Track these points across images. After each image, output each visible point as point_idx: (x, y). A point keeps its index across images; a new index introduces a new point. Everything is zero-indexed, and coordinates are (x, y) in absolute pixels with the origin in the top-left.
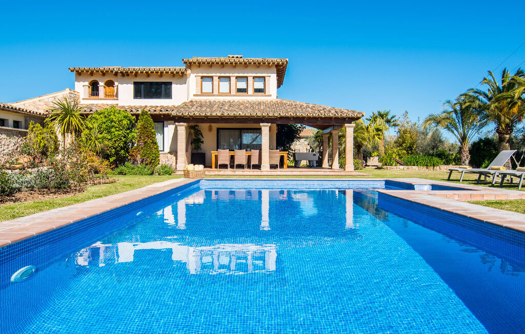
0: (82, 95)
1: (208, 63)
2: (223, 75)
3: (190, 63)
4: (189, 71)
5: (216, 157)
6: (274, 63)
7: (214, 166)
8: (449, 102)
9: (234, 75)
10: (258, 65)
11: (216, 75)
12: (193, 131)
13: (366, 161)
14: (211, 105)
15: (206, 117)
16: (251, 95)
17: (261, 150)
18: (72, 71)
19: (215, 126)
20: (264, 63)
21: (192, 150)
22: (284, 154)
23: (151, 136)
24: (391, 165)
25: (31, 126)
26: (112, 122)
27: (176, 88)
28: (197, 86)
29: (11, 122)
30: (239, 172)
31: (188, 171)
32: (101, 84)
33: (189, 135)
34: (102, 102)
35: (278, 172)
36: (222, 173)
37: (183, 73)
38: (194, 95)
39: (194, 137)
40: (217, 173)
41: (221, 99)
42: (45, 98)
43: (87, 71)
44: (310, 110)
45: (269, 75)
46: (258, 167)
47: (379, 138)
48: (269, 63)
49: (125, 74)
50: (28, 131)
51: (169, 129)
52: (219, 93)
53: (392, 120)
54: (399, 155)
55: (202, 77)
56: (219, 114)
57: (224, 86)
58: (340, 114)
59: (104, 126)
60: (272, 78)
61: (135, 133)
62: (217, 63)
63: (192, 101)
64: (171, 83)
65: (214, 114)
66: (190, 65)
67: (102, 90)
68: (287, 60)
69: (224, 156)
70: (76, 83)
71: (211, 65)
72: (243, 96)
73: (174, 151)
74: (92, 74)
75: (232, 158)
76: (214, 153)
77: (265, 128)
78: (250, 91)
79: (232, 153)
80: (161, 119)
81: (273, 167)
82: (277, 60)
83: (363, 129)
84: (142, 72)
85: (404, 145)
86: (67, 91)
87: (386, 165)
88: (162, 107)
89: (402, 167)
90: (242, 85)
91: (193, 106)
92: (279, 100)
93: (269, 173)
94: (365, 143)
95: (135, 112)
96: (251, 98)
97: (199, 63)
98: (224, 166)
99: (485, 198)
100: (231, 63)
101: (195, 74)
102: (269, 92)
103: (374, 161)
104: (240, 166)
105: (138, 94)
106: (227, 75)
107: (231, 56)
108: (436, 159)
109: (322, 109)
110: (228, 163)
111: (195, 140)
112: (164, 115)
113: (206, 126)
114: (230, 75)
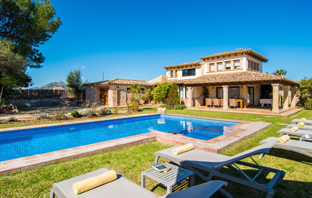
0: (168, 77)
2: (219, 62)
4: (204, 62)
6: (245, 52)
9: (224, 61)
11: (216, 62)
12: (204, 89)
14: (214, 77)
16: (232, 70)
19: (215, 87)
20: (240, 53)
22: (240, 101)
27: (197, 71)
28: (208, 68)
32: (174, 72)
34: (174, 79)
38: (206, 73)
39: (205, 92)
41: (219, 73)
43: (170, 68)
45: (242, 58)
50: (145, 91)
52: (218, 70)
55: (210, 64)
57: (220, 67)
60: (244, 59)
64: (195, 69)
67: (174, 74)
68: (250, 49)
69: (209, 101)
70: (166, 72)
72: (228, 71)
75: (213, 102)
77: (225, 88)
78: (232, 68)
82: (246, 50)
86: (162, 76)
90: (228, 65)
96: (232, 72)
97: (209, 58)
101: (207, 63)
102: (242, 67)
105: (184, 75)
107: (236, 50)
112: (182, 84)
113: (211, 87)
114: (222, 61)
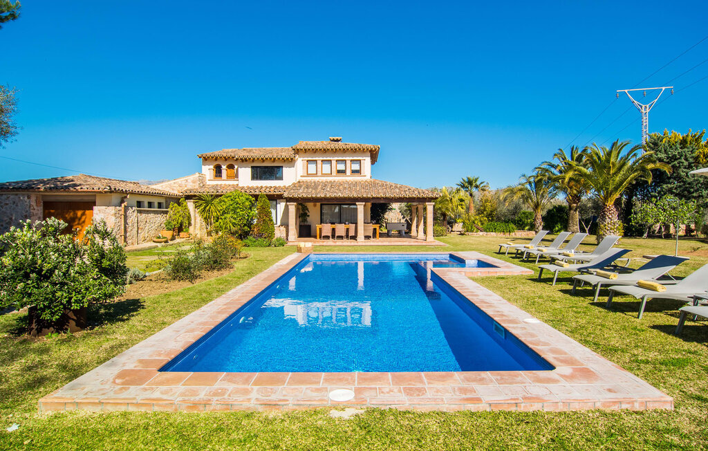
0: (208, 177)
1: (313, 150)
2: (325, 159)
3: (298, 150)
4: (297, 156)
5: (320, 229)
6: (368, 149)
7: (318, 237)
8: (524, 176)
9: (334, 159)
10: (354, 151)
11: (319, 159)
12: (300, 207)
13: (452, 227)
14: (316, 185)
15: (313, 198)
16: (349, 176)
17: (356, 224)
18: (200, 157)
19: (318, 203)
20: (360, 149)
21: (300, 222)
22: (377, 227)
23: (268, 214)
24: (472, 231)
25: (171, 206)
26: (237, 204)
27: (286, 171)
28: (303, 169)
29: (156, 205)
30: (339, 242)
31: (300, 248)
32: (224, 167)
33: (297, 210)
34: (224, 183)
35: (372, 242)
36: (325, 244)
37: (292, 159)
38: (301, 176)
39: (301, 212)
40: (321, 244)
41: (324, 179)
42: (179, 181)
43: (212, 157)
44: (398, 191)
45: (364, 158)
46: (354, 238)
47: (462, 208)
48: (364, 149)
49: (244, 161)
50: (168, 210)
51: (281, 206)
52: (322, 174)
53: (481, 186)
54: (481, 221)
55: (307, 161)
56: (323, 196)
57: (326, 168)
58: (422, 194)
59: (231, 207)
60: (367, 161)
61: (255, 211)
62: (321, 150)
63: (299, 182)
64: (282, 167)
65: (318, 196)
66: (297, 151)
67: (224, 173)
68: (379, 146)
69: (327, 229)
70: (203, 166)
71: (315, 151)
72: (343, 176)
73: (285, 224)
74: (216, 159)
76: (318, 226)
77: (360, 207)
78: (348, 172)
79: (333, 226)
80: (274, 198)
81: (367, 237)
82: (370, 146)
83: (447, 200)
84: (258, 159)
85: (485, 213)
86: (197, 175)
87: (467, 231)
88: (275, 188)
89: (481, 233)
90: (341, 167)
91: (300, 186)
92: (372, 180)
93: (364, 244)
94: (448, 213)
95: (253, 193)
96: (349, 178)
97: (305, 150)
98: (327, 237)
99: (498, 274)
100: (332, 150)
101: (302, 159)
102: (364, 173)
103: (458, 227)
104: (341, 237)
105: (254, 177)
106: (328, 159)
108: (512, 225)
109: (407, 189)
110: (330, 234)
111: (302, 215)
112: (277, 195)
113: (311, 204)
114: (331, 159)
